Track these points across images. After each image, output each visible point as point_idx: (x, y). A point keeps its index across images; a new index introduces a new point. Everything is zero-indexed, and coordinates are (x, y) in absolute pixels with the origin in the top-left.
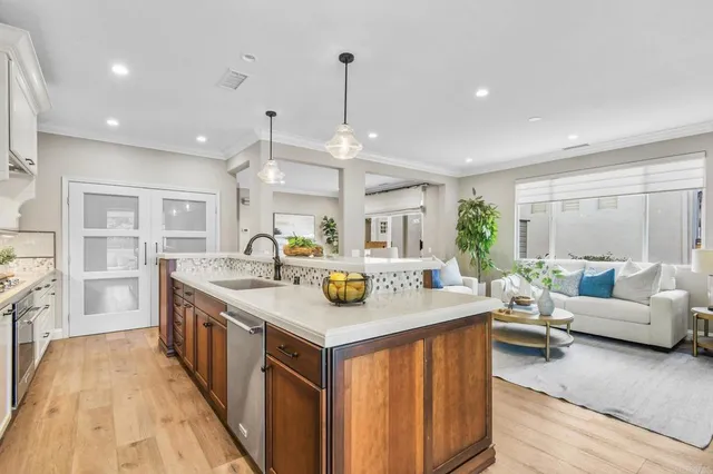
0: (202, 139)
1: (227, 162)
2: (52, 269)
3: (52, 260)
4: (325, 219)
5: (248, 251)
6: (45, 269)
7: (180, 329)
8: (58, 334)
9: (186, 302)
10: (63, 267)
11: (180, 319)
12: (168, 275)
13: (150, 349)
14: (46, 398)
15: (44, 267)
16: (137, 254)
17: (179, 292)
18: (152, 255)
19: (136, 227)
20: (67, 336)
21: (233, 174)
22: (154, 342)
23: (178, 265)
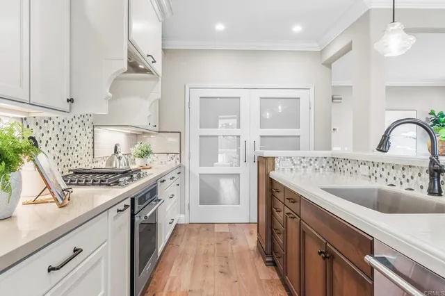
0: (297, 29)
1: (322, 52)
2: (178, 163)
3: (178, 156)
4: (432, 113)
5: (383, 145)
6: (174, 163)
7: (280, 239)
8: (183, 219)
9: (287, 210)
10: (185, 162)
11: (279, 226)
12: (267, 175)
13: (249, 250)
14: (163, 290)
15: (173, 162)
16: (238, 152)
17: (280, 196)
18: (250, 153)
19: (239, 127)
20: (187, 222)
21: (328, 64)
22: (252, 242)
23: (277, 164)
